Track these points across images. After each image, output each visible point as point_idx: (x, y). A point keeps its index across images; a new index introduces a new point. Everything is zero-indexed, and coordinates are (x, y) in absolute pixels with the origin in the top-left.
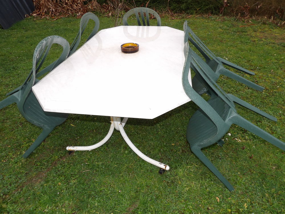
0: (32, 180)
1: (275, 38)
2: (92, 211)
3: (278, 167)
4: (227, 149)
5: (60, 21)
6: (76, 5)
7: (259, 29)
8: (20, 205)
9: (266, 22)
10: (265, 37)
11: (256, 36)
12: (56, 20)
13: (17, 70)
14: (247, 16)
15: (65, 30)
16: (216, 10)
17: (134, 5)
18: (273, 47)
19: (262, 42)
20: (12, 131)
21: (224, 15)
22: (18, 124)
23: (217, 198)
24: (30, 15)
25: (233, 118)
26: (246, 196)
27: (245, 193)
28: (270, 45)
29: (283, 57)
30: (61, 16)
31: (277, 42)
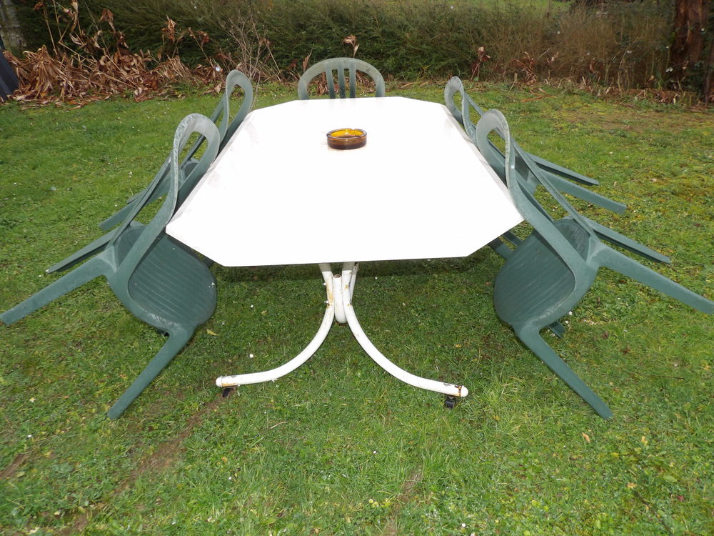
0: (150, 462)
1: (600, 120)
2: (320, 503)
3: (684, 363)
4: (574, 342)
5: (91, 109)
6: (128, 72)
7: (564, 105)
8: (141, 518)
9: (573, 91)
10: (580, 118)
11: (562, 119)
12: (82, 107)
13: (16, 229)
14: (530, 79)
15: (114, 129)
16: (462, 70)
17: (274, 65)
18: (602, 139)
19: (577, 130)
20: (60, 362)
21: (482, 78)
22: (71, 347)
23: (584, 435)
24: (6, 99)
25: (599, 254)
26: (639, 423)
27: (635, 419)
28: (595, 134)
29: (628, 156)
30: (93, 97)
31: (605, 127)
